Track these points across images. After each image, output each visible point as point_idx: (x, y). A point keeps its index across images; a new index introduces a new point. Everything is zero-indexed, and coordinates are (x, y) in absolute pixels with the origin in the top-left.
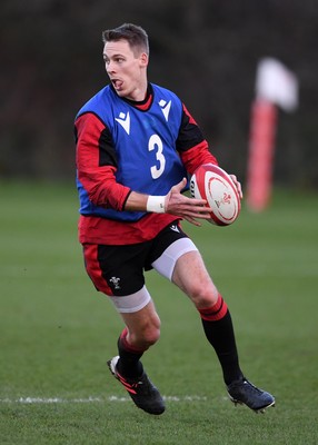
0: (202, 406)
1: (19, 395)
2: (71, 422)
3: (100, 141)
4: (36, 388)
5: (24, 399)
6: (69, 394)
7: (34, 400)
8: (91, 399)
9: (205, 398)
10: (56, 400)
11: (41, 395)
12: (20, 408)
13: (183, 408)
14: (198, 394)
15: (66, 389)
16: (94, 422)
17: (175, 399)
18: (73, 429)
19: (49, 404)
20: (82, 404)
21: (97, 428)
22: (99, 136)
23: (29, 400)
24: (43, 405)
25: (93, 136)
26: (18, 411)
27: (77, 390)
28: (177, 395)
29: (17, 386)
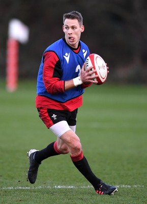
0: (141, 190)
1: (54, 184)
2: (79, 197)
3: (55, 65)
4: (63, 181)
5: (57, 186)
6: (78, 184)
7: (62, 187)
8: (89, 187)
9: (143, 186)
10: (72, 187)
11: (65, 185)
12: (55, 191)
13: (132, 191)
14: (140, 184)
15: (77, 182)
16: (90, 197)
17: (129, 186)
18: (80, 201)
19: (69, 189)
20: (84, 189)
21: (91, 200)
22: (55, 63)
23: (59, 187)
24: (66, 189)
25: (53, 63)
26: (54, 192)
27: (82, 182)
28: (130, 184)
29: (53, 180)
